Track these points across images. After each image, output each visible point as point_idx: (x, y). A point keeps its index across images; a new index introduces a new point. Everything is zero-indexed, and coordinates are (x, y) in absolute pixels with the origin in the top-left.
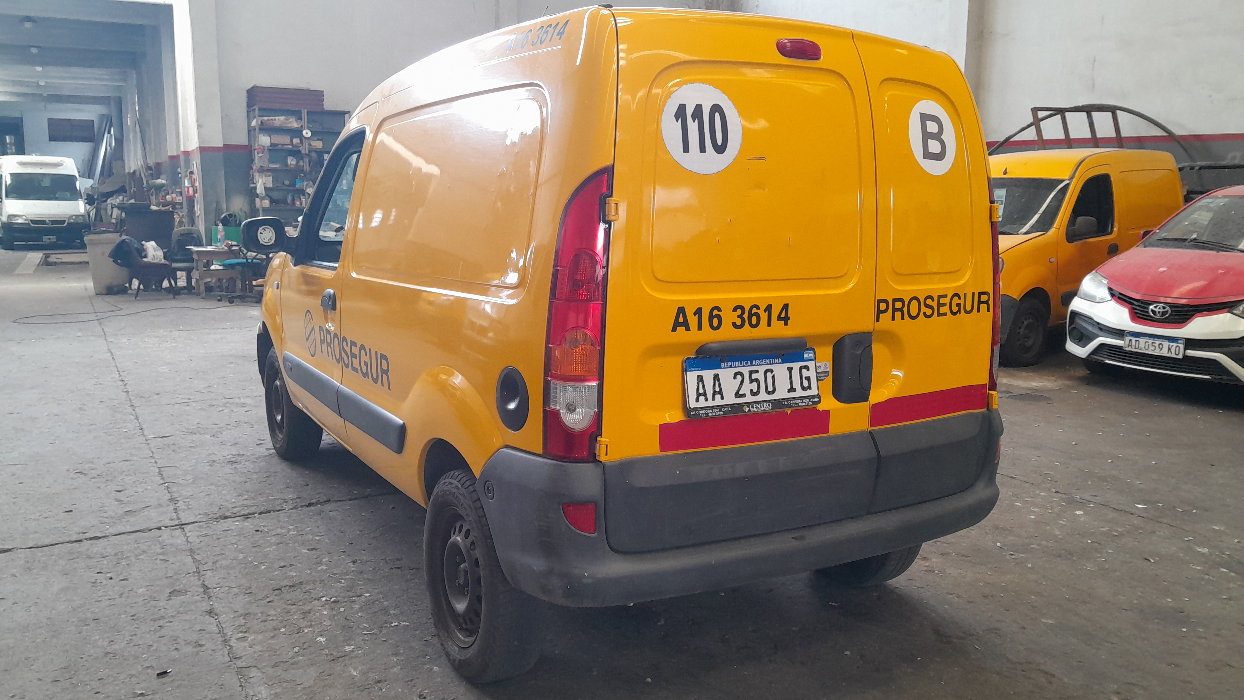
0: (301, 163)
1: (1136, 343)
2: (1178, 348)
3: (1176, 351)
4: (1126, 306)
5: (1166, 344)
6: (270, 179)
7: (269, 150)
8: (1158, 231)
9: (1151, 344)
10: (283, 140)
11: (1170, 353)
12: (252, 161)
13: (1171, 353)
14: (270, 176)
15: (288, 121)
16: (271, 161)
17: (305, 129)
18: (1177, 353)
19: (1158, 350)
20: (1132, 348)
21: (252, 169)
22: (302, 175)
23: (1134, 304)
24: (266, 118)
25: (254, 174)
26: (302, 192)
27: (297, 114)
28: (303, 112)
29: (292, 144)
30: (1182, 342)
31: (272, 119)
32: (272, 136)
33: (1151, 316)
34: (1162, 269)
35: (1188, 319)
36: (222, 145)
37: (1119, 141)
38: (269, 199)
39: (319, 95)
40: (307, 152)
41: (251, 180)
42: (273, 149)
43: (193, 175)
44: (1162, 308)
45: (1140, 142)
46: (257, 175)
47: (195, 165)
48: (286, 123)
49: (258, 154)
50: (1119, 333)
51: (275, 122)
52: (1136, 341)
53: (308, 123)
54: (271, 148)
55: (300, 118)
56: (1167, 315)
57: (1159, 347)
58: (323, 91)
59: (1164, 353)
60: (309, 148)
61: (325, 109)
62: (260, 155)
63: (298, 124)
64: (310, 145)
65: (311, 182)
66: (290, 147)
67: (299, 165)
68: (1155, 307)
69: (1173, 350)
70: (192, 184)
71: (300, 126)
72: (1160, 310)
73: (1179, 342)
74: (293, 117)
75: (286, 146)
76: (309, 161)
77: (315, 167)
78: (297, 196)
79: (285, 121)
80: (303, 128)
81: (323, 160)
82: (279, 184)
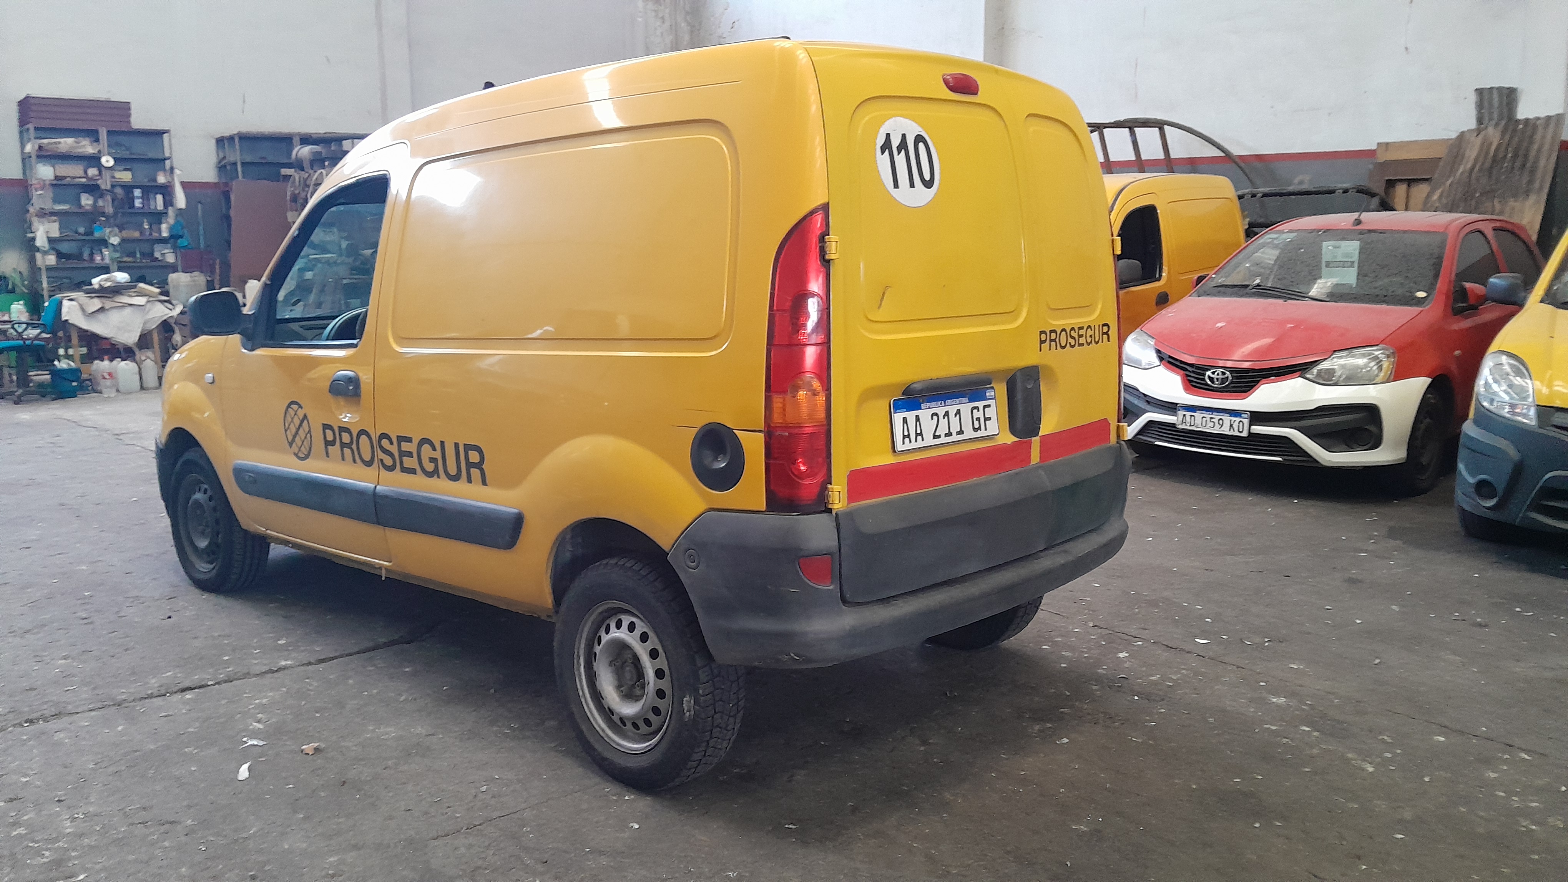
0: (100, 203)
1: (1191, 419)
2: (1241, 423)
3: (1239, 428)
4: (1177, 373)
5: (1227, 419)
6: (56, 226)
7: (53, 185)
8: (1214, 276)
9: (1209, 420)
10: (73, 170)
11: (1232, 430)
12: (28, 200)
13: (1234, 431)
14: (55, 221)
15: (80, 144)
16: (56, 201)
17: (104, 155)
18: (1241, 430)
19: (1217, 426)
20: (1186, 425)
21: (28, 211)
22: (103, 219)
23: (1187, 370)
24: (45, 141)
25: (32, 219)
26: (104, 243)
27: (93, 135)
28: (100, 131)
29: (86, 176)
30: (1246, 416)
31: (55, 143)
32: (57, 167)
33: (1207, 384)
34: (1219, 325)
35: (1253, 387)
37: (1169, 164)
38: (54, 253)
39: (123, 109)
40: (109, 187)
41: (28, 228)
42: (59, 185)
44: (1220, 374)
45: (1193, 165)
46: (35, 220)
48: (76, 147)
49: (37, 190)
50: (1171, 407)
51: (60, 145)
52: (1191, 416)
53: (109, 146)
54: (55, 182)
55: (97, 140)
56: (1227, 383)
57: (1219, 424)
58: (129, 103)
59: (1226, 430)
60: (111, 181)
61: (133, 127)
62: (40, 192)
63: (94, 149)
64: (114, 177)
65: (116, 230)
66: (84, 180)
67: (98, 205)
68: (1213, 373)
69: (1235, 426)
71: (96, 151)
72: (1218, 377)
73: (1243, 415)
74: (87, 138)
75: (77, 180)
76: (113, 200)
77: (122, 208)
78: (96, 248)
79: (75, 145)
80: (102, 155)
81: (133, 198)
82: (70, 233)
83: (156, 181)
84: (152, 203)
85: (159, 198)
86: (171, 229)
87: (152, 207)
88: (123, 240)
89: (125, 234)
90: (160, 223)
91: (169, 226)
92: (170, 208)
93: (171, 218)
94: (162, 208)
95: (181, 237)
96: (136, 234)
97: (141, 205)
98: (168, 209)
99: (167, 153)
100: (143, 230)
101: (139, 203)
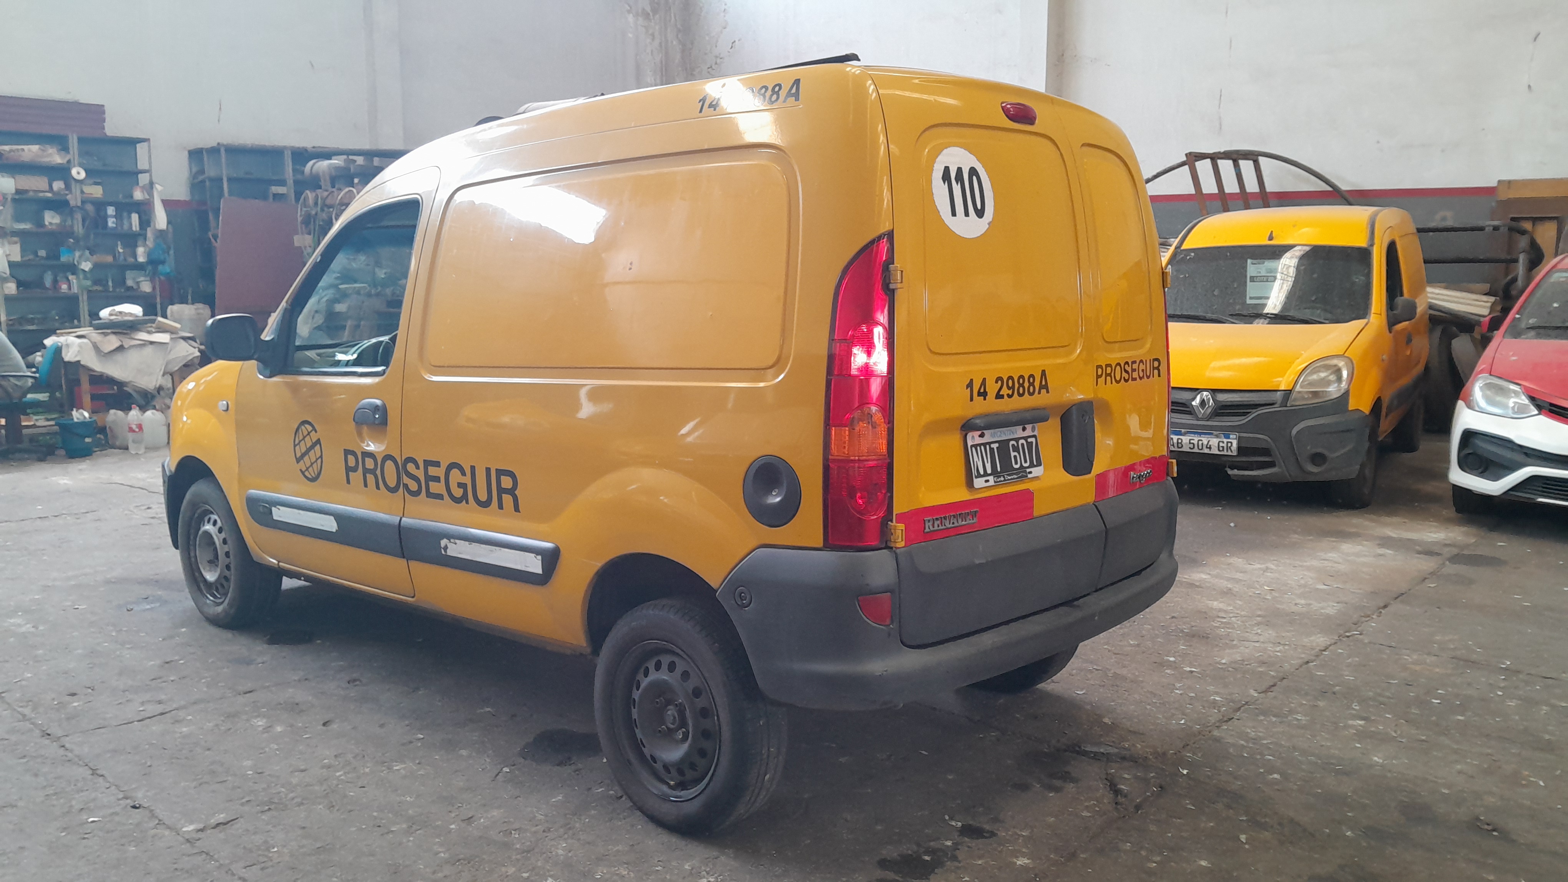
0: (69, 222)
6: (17, 248)
7: (14, 200)
8: (1517, 316)
10: (36, 184)
14: (16, 243)
15: (44, 153)
16: (18, 218)
17: (74, 166)
22: (72, 240)
24: (6, 148)
26: (73, 268)
27: (61, 142)
28: (70, 137)
29: (51, 190)
31: (18, 150)
32: (18, 179)
37: (1264, 198)
38: (15, 281)
39: (96, 112)
40: (79, 204)
42: (21, 198)
48: (40, 156)
51: (22, 153)
53: (80, 155)
54: (17, 197)
55: (65, 149)
58: (103, 106)
60: (82, 197)
61: (108, 134)
63: (62, 159)
64: (82, 192)
65: (87, 252)
66: (49, 195)
67: (67, 224)
71: (65, 161)
74: (54, 146)
75: (41, 194)
76: (84, 220)
77: (94, 228)
78: (61, 275)
79: (40, 153)
80: (73, 165)
81: (105, 218)
82: (31, 257)
83: (132, 197)
84: (126, 222)
85: (135, 217)
86: (149, 254)
87: (126, 227)
88: (96, 266)
89: (95, 258)
90: (136, 246)
91: (147, 249)
92: (148, 229)
93: (150, 243)
94: (138, 229)
95: (163, 262)
96: (109, 259)
97: (114, 225)
98: (146, 230)
99: (142, 164)
100: (117, 255)
101: (113, 223)
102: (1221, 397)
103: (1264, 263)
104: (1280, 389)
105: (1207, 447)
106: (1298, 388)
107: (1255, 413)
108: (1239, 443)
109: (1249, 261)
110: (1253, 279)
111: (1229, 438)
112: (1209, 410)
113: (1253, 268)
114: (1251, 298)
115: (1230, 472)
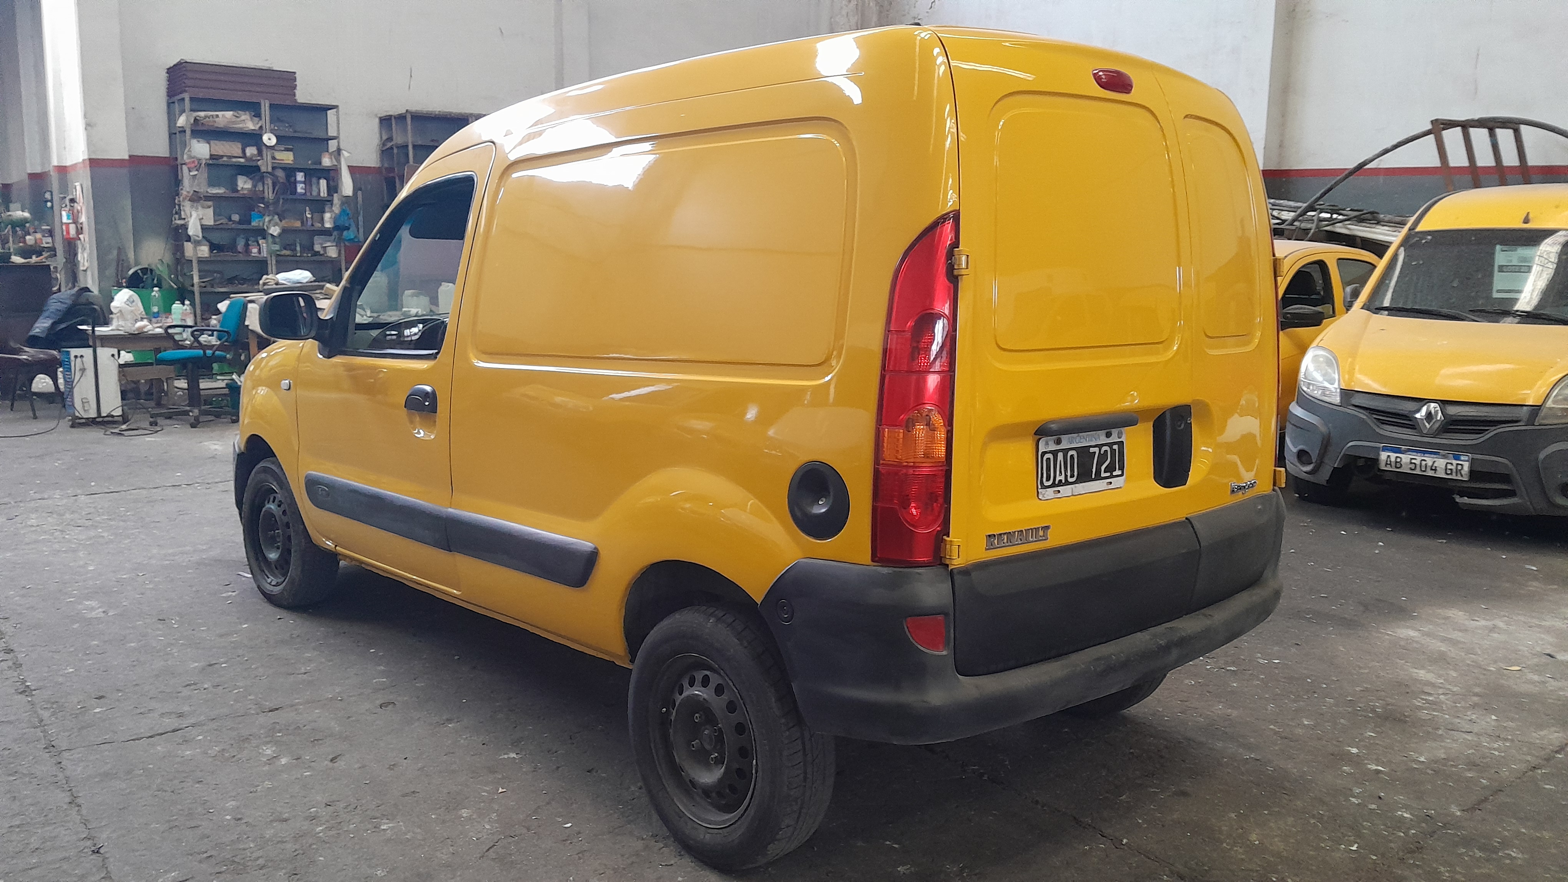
0: (260, 187)
6: (211, 211)
7: (208, 165)
10: (230, 149)
12: (178, 182)
14: (209, 207)
15: (238, 119)
16: (212, 183)
17: (266, 133)
21: (178, 195)
22: (262, 205)
24: (202, 114)
25: (182, 204)
26: (262, 233)
27: (254, 109)
28: (263, 104)
29: (244, 155)
31: (212, 116)
32: (213, 143)
36: (127, 157)
37: (1524, 173)
38: (208, 243)
39: (288, 79)
40: (270, 170)
41: (176, 213)
42: (214, 163)
43: (76, 204)
46: (187, 206)
47: (79, 188)
48: (234, 123)
49: (190, 171)
51: (217, 119)
53: (271, 123)
54: (211, 162)
55: (258, 115)
58: (295, 73)
60: (273, 163)
61: (299, 101)
62: (192, 173)
63: (254, 125)
64: (274, 158)
65: (276, 217)
66: (242, 160)
67: (257, 189)
70: (73, 219)
71: (257, 127)
74: (247, 112)
75: (234, 160)
76: (274, 184)
77: (283, 193)
78: (252, 239)
79: (234, 119)
80: (264, 131)
81: (295, 182)
82: (224, 221)
83: (320, 163)
84: (314, 188)
85: (323, 183)
86: (335, 220)
87: (315, 193)
88: (284, 231)
89: (284, 223)
90: (324, 212)
91: (334, 216)
92: (335, 195)
93: (336, 209)
94: (326, 195)
95: (348, 228)
96: (298, 224)
97: (303, 191)
98: (333, 196)
99: (332, 132)
100: (305, 219)
101: (302, 188)
102: (1452, 410)
103: (1516, 250)
104: (1527, 404)
105: (1432, 469)
106: (1549, 404)
107: (1493, 432)
108: (1471, 467)
109: (1498, 247)
110: (1501, 269)
111: (1458, 459)
112: (1437, 425)
113: (1502, 256)
114: (1498, 291)
115: (1458, 499)
